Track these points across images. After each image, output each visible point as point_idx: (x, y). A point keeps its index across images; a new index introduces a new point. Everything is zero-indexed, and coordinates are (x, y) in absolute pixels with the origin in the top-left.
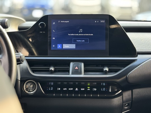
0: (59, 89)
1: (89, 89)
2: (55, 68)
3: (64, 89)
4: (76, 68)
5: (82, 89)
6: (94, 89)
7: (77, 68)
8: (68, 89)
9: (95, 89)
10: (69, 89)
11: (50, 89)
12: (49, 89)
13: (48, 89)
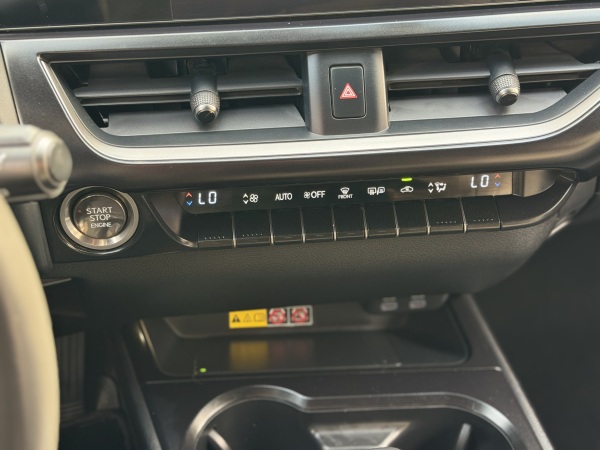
0: (254, 198)
1: (407, 189)
2: (221, 88)
3: (278, 197)
4: (343, 96)
5: (371, 192)
6: (435, 187)
7: (348, 93)
8: (298, 195)
9: (437, 185)
10: (307, 195)
11: (205, 198)
12: (195, 199)
13: (189, 199)
